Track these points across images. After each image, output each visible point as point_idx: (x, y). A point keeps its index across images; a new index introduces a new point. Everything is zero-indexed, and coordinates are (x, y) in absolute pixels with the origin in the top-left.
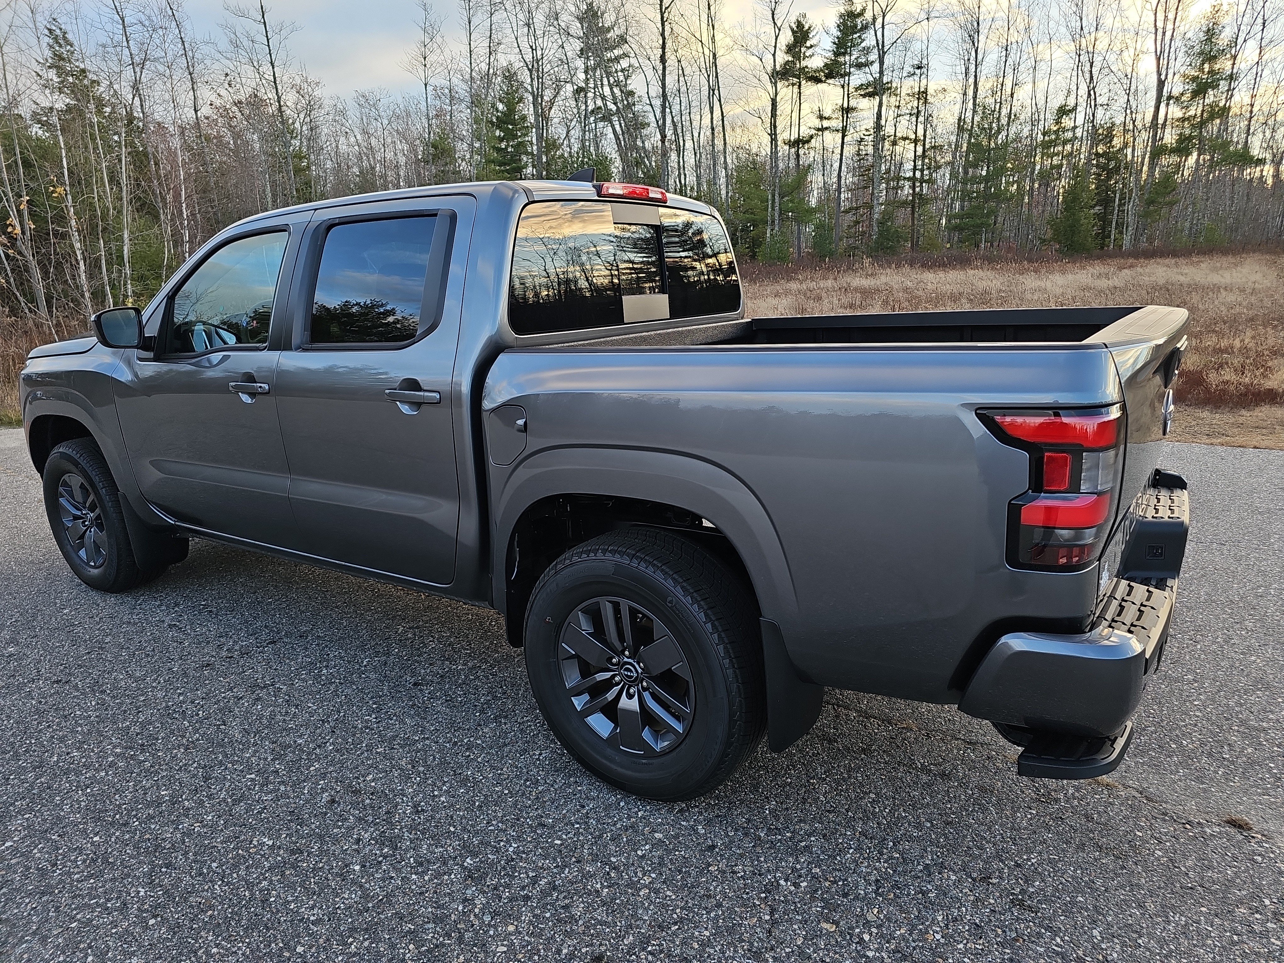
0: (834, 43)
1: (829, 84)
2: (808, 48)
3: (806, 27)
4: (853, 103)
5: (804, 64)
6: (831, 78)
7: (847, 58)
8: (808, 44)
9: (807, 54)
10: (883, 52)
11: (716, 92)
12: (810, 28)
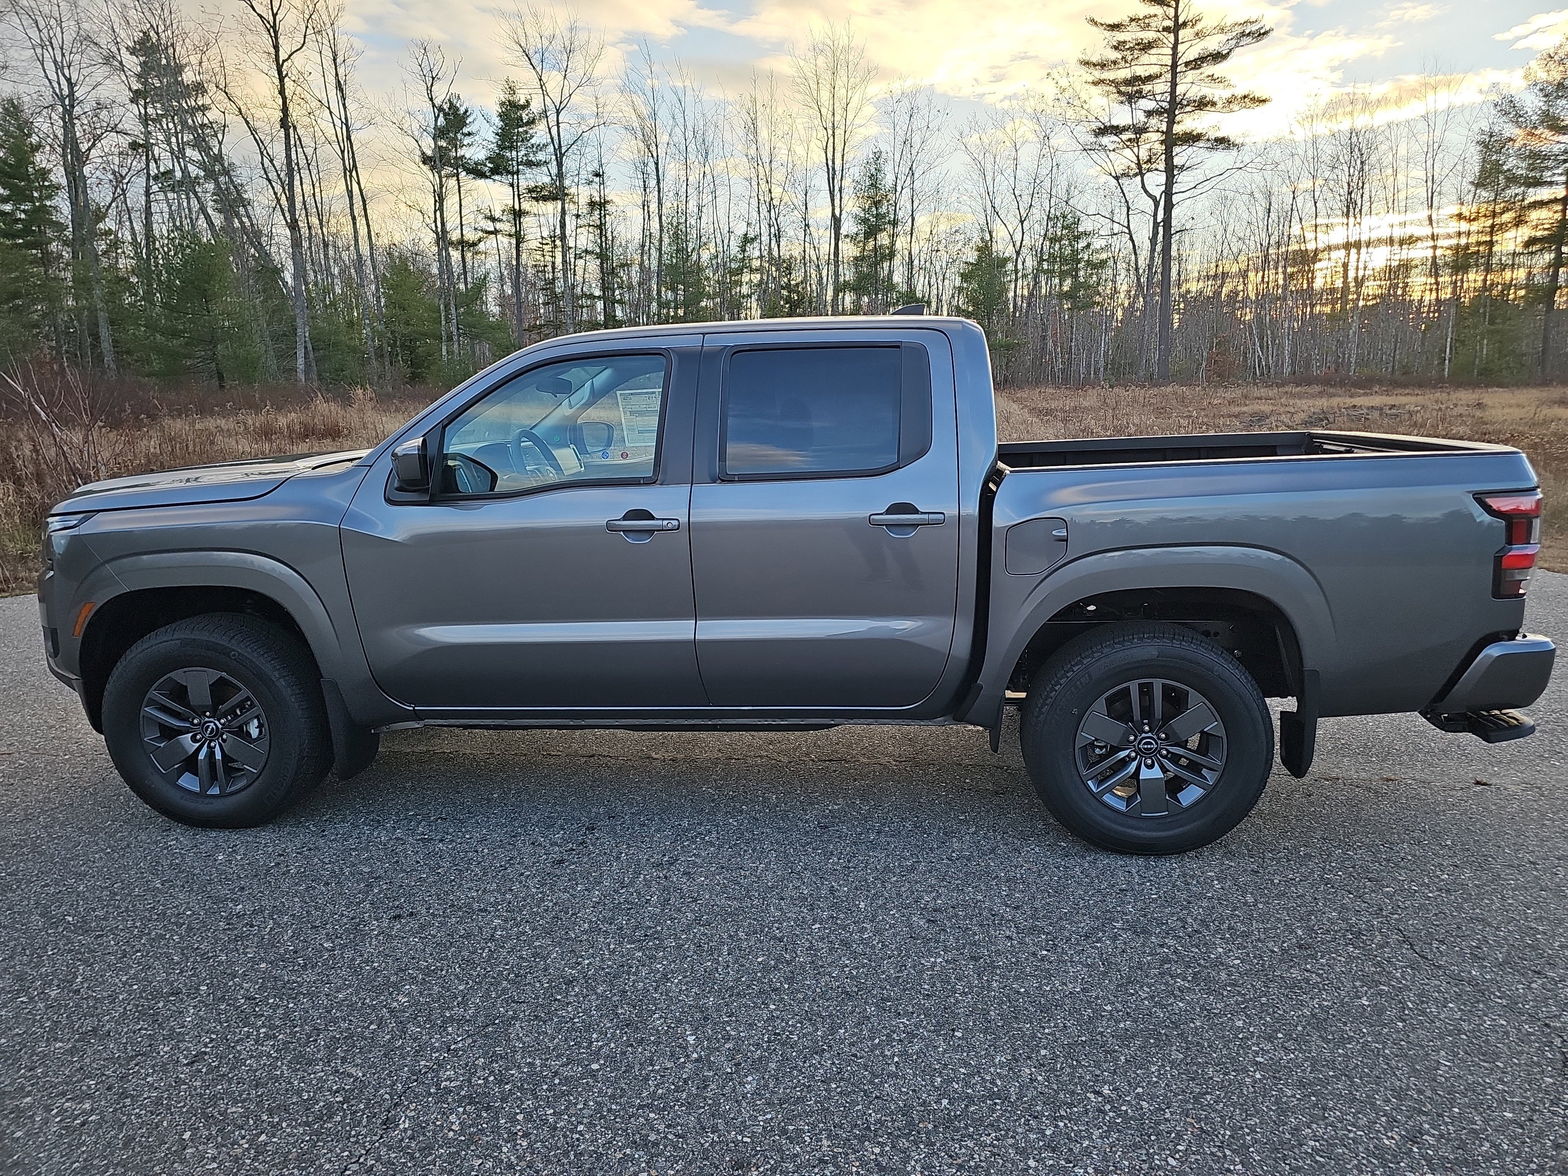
0: (497, 134)
1: (494, 180)
2: (465, 135)
3: (462, 110)
4: (526, 206)
5: (460, 153)
6: (498, 174)
7: (514, 153)
8: (465, 130)
9: (465, 143)
10: (560, 153)
11: (354, 173)
12: (466, 111)
